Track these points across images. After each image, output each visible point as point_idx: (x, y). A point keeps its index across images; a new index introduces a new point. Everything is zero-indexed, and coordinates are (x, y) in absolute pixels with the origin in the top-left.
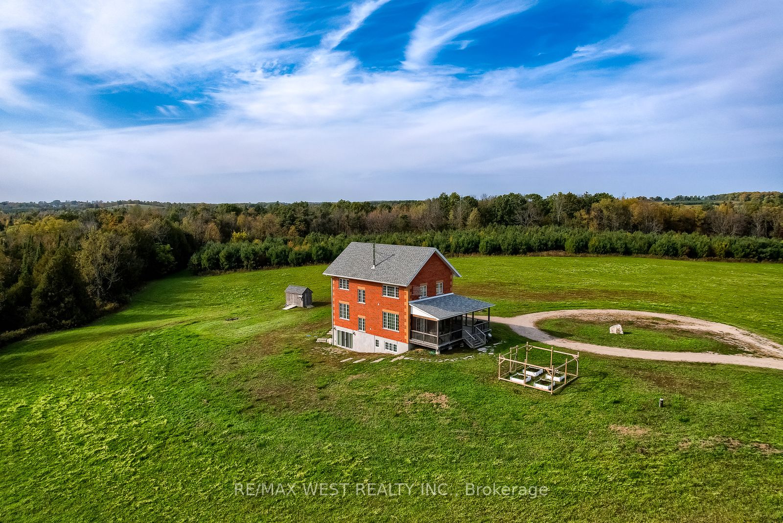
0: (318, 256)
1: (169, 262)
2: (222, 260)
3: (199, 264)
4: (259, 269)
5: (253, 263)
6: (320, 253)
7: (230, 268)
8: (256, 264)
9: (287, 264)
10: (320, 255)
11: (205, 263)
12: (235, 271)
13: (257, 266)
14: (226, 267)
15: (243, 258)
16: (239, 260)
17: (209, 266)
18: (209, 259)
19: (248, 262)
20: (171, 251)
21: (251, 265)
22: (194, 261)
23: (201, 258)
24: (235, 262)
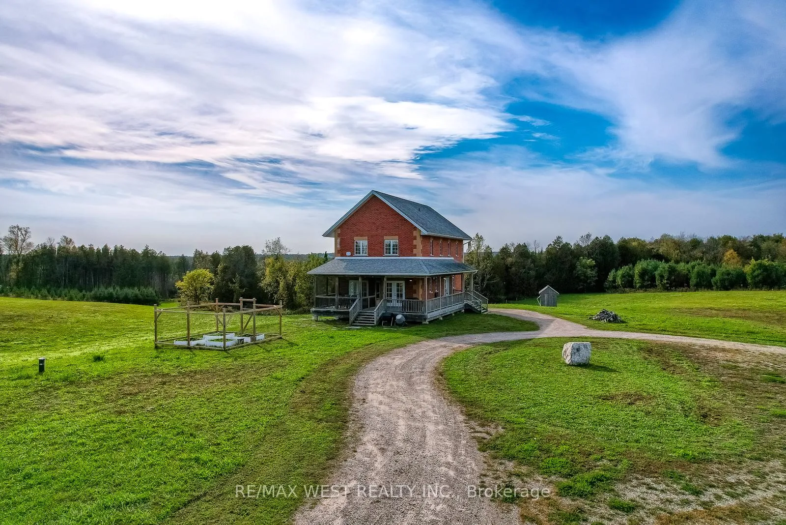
0: (754, 277)
1: (587, 277)
2: (637, 278)
3: (614, 281)
4: (672, 291)
5: (667, 283)
6: (756, 273)
7: (641, 287)
8: (670, 284)
9: (709, 287)
10: (758, 276)
11: (619, 281)
12: (646, 291)
13: (671, 287)
14: (638, 285)
15: (657, 277)
16: (653, 279)
17: (622, 284)
18: (623, 276)
19: (662, 281)
20: (595, 266)
21: (664, 285)
22: (610, 277)
23: (617, 275)
24: (648, 281)
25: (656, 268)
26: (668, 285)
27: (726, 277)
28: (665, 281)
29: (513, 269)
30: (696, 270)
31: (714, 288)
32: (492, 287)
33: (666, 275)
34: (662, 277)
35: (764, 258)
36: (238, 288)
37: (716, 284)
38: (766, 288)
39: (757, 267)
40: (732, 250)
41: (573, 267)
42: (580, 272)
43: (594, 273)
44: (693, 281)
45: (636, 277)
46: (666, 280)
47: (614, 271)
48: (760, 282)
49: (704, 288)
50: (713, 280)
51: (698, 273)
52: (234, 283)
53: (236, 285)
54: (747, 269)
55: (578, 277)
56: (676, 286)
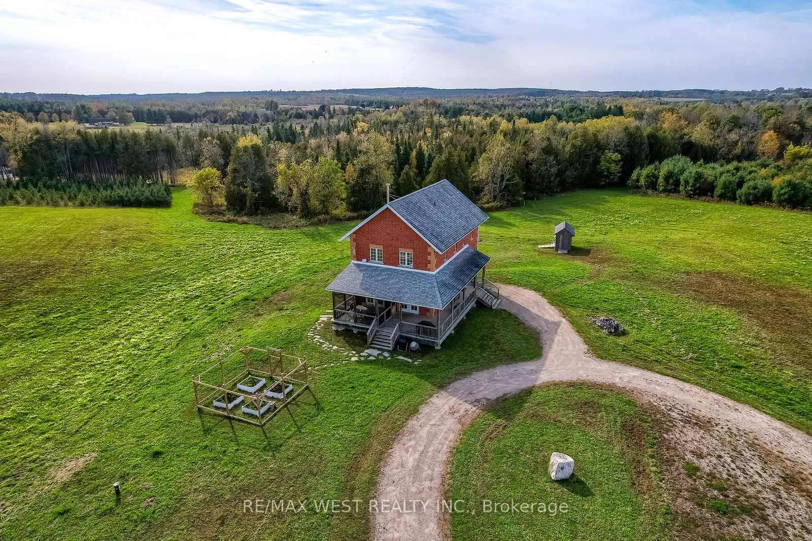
0: (780, 195)
1: (610, 173)
3: (638, 181)
4: (695, 199)
5: (691, 190)
7: (664, 191)
8: (694, 192)
9: (733, 199)
10: (784, 194)
11: (642, 182)
12: (668, 195)
13: (694, 194)
14: (661, 188)
15: (682, 182)
16: (677, 183)
17: (645, 185)
18: (648, 176)
19: (686, 187)
20: (619, 161)
21: (687, 192)
22: (634, 176)
23: (641, 174)
24: (672, 184)
25: (682, 171)
26: (692, 192)
27: (752, 191)
28: (689, 188)
29: (534, 166)
30: (723, 178)
31: (738, 201)
32: (510, 188)
33: (691, 181)
34: (687, 182)
35: (804, 145)
36: (250, 192)
37: (740, 196)
38: (790, 208)
39: (785, 184)
40: (772, 131)
41: (597, 161)
42: (603, 168)
43: (618, 168)
44: (718, 191)
45: (661, 180)
46: (691, 186)
47: (638, 169)
48: (785, 200)
49: (728, 200)
50: (739, 192)
51: (724, 183)
52: (246, 187)
53: (248, 189)
54: (777, 182)
55: (601, 172)
56: (700, 195)
